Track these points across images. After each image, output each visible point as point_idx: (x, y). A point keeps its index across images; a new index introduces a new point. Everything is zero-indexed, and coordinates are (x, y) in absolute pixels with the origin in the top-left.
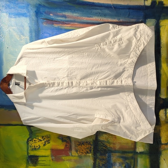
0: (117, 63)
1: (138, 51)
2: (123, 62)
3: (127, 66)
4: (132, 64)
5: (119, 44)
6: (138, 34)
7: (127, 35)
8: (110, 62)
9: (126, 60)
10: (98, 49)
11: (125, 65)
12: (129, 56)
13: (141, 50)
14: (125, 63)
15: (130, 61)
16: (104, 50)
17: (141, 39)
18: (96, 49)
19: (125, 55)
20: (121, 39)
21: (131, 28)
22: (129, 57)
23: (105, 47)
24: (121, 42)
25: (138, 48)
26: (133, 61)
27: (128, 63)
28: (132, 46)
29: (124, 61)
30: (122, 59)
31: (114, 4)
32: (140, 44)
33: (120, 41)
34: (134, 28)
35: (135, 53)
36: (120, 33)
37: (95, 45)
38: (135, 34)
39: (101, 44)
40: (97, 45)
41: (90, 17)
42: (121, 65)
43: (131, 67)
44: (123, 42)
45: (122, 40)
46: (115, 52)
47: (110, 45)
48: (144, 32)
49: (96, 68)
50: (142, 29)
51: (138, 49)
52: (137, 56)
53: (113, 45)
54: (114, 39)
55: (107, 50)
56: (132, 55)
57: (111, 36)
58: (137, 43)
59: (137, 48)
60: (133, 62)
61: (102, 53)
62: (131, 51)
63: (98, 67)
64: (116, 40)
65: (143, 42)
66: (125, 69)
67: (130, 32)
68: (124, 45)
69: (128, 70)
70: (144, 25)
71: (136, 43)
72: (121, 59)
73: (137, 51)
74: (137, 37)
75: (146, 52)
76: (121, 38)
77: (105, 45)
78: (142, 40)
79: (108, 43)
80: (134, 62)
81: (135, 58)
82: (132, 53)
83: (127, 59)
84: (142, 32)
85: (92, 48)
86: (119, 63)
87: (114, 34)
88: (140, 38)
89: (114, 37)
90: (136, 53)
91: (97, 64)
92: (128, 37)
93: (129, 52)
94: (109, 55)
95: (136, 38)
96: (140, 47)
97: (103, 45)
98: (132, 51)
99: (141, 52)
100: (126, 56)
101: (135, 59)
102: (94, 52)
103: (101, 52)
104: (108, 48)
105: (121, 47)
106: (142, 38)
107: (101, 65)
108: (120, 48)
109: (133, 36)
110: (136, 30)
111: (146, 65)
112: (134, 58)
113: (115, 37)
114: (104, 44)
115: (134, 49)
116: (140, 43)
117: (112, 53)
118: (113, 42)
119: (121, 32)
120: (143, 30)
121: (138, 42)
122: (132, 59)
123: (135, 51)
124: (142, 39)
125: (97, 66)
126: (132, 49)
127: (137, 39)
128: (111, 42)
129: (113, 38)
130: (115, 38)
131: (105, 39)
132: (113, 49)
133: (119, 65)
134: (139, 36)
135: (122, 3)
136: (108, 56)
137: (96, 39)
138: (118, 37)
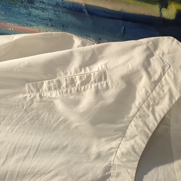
0: (87, 149)
1: (151, 117)
2: (105, 147)
3: (117, 162)
4: (132, 158)
5: (97, 91)
6: (156, 65)
7: (124, 64)
8: (65, 144)
9: (114, 144)
10: (32, 100)
11: (112, 158)
12: (123, 131)
13: (160, 116)
14: (110, 153)
15: (125, 146)
16: (49, 105)
17: (163, 78)
18: (28, 99)
19: (112, 126)
20: (103, 76)
21: (134, 47)
22: (123, 136)
23: (54, 95)
24: (105, 85)
25: (151, 108)
26: (136, 147)
27: (119, 152)
28: (134, 98)
29: (108, 147)
30: (103, 140)
31: (89, 5)
32: (159, 94)
33: (100, 80)
34: (145, 46)
35: (141, 123)
36: (102, 57)
37: (24, 85)
38: (146, 64)
39: (42, 84)
40: (29, 87)
41: (24, 26)
42: (99, 156)
43: (129, 165)
44: (109, 84)
45: (105, 79)
46: (83, 115)
47: (71, 92)
48: (173, 60)
49: (18, 160)
50: (166, 51)
51: (153, 112)
52: (147, 134)
53: (78, 91)
54: (83, 72)
55: (60, 106)
56: (131, 129)
57: (76, 63)
58: (152, 91)
59: (148, 107)
60: (135, 152)
61: (45, 115)
62: (131, 114)
63: (25, 157)
64: (89, 77)
65: (170, 91)
66: (111, 171)
67: (132, 58)
68: (110, 95)
69: (118, 175)
70: (173, 40)
71: (147, 92)
72: (99, 137)
73: (148, 116)
74: (152, 73)
75: (169, 126)
76: (105, 72)
77: (55, 89)
78: (167, 83)
79: (64, 84)
80: (137, 150)
81: (141, 139)
82: (133, 123)
83: (118, 142)
84: (167, 59)
85: (16, 94)
86: (94, 150)
87: (84, 57)
88: (160, 78)
89: (83, 66)
90: (145, 123)
91: (25, 147)
92: (123, 71)
93: (126, 119)
94: (65, 121)
95: (150, 76)
96: (158, 104)
97: (50, 89)
98: (134, 116)
99: (159, 119)
100: (117, 130)
101: (141, 143)
102: (21, 107)
103: (40, 112)
104: (62, 100)
105: (102, 98)
106: (167, 78)
107: (38, 151)
108: (100, 103)
109: (140, 67)
110: (148, 52)
111: (172, 165)
112: (138, 139)
113: (87, 68)
114: (52, 85)
115: (139, 110)
116: (161, 92)
117: (73, 118)
118: (78, 82)
119: (104, 55)
120: (169, 53)
121: (154, 88)
122: (132, 142)
123: (143, 117)
124: (165, 79)
125: (25, 154)
126: (134, 110)
127: (152, 80)
128: (72, 82)
129: (81, 71)
130: (85, 70)
131: (58, 69)
132: (76, 103)
133: (93, 157)
134: (159, 71)
135: (109, 6)
136: (62, 127)
137: (29, 66)
138: (97, 67)
